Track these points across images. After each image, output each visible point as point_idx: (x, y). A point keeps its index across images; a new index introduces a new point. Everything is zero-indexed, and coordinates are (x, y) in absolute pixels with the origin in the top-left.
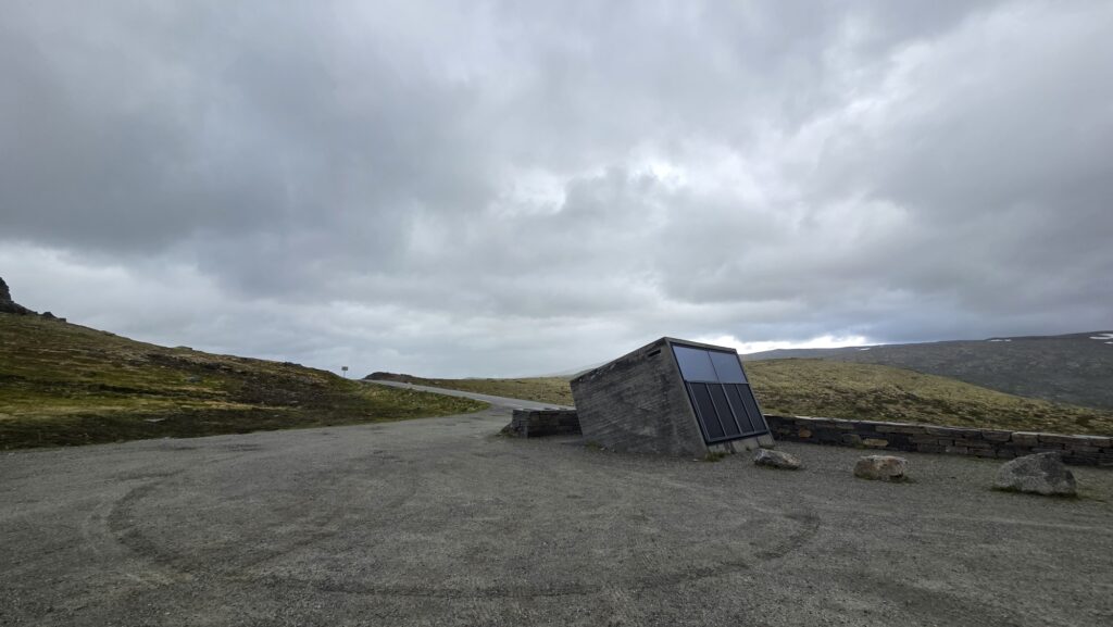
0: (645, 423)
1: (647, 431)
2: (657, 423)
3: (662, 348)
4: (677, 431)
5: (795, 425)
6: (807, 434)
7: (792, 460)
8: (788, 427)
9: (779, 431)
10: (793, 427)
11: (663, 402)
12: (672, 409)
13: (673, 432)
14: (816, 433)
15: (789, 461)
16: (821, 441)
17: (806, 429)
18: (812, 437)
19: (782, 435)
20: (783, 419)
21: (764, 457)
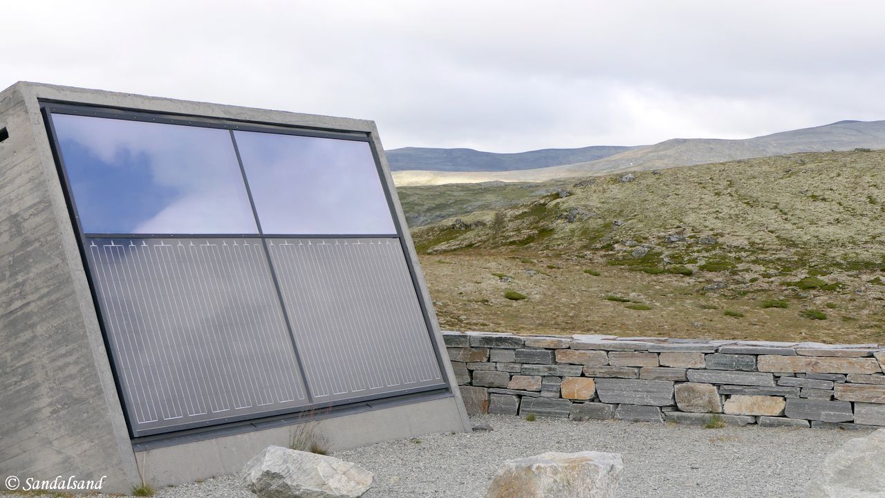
4: (50, 405)
5: (556, 363)
6: (583, 389)
7: (344, 478)
8: (538, 370)
9: (512, 385)
10: (550, 369)
11: (13, 307)
12: (40, 330)
13: (39, 410)
14: (608, 384)
15: (333, 483)
16: (620, 408)
17: (583, 375)
18: (596, 398)
19: (520, 396)
20: (524, 346)
21: (268, 473)
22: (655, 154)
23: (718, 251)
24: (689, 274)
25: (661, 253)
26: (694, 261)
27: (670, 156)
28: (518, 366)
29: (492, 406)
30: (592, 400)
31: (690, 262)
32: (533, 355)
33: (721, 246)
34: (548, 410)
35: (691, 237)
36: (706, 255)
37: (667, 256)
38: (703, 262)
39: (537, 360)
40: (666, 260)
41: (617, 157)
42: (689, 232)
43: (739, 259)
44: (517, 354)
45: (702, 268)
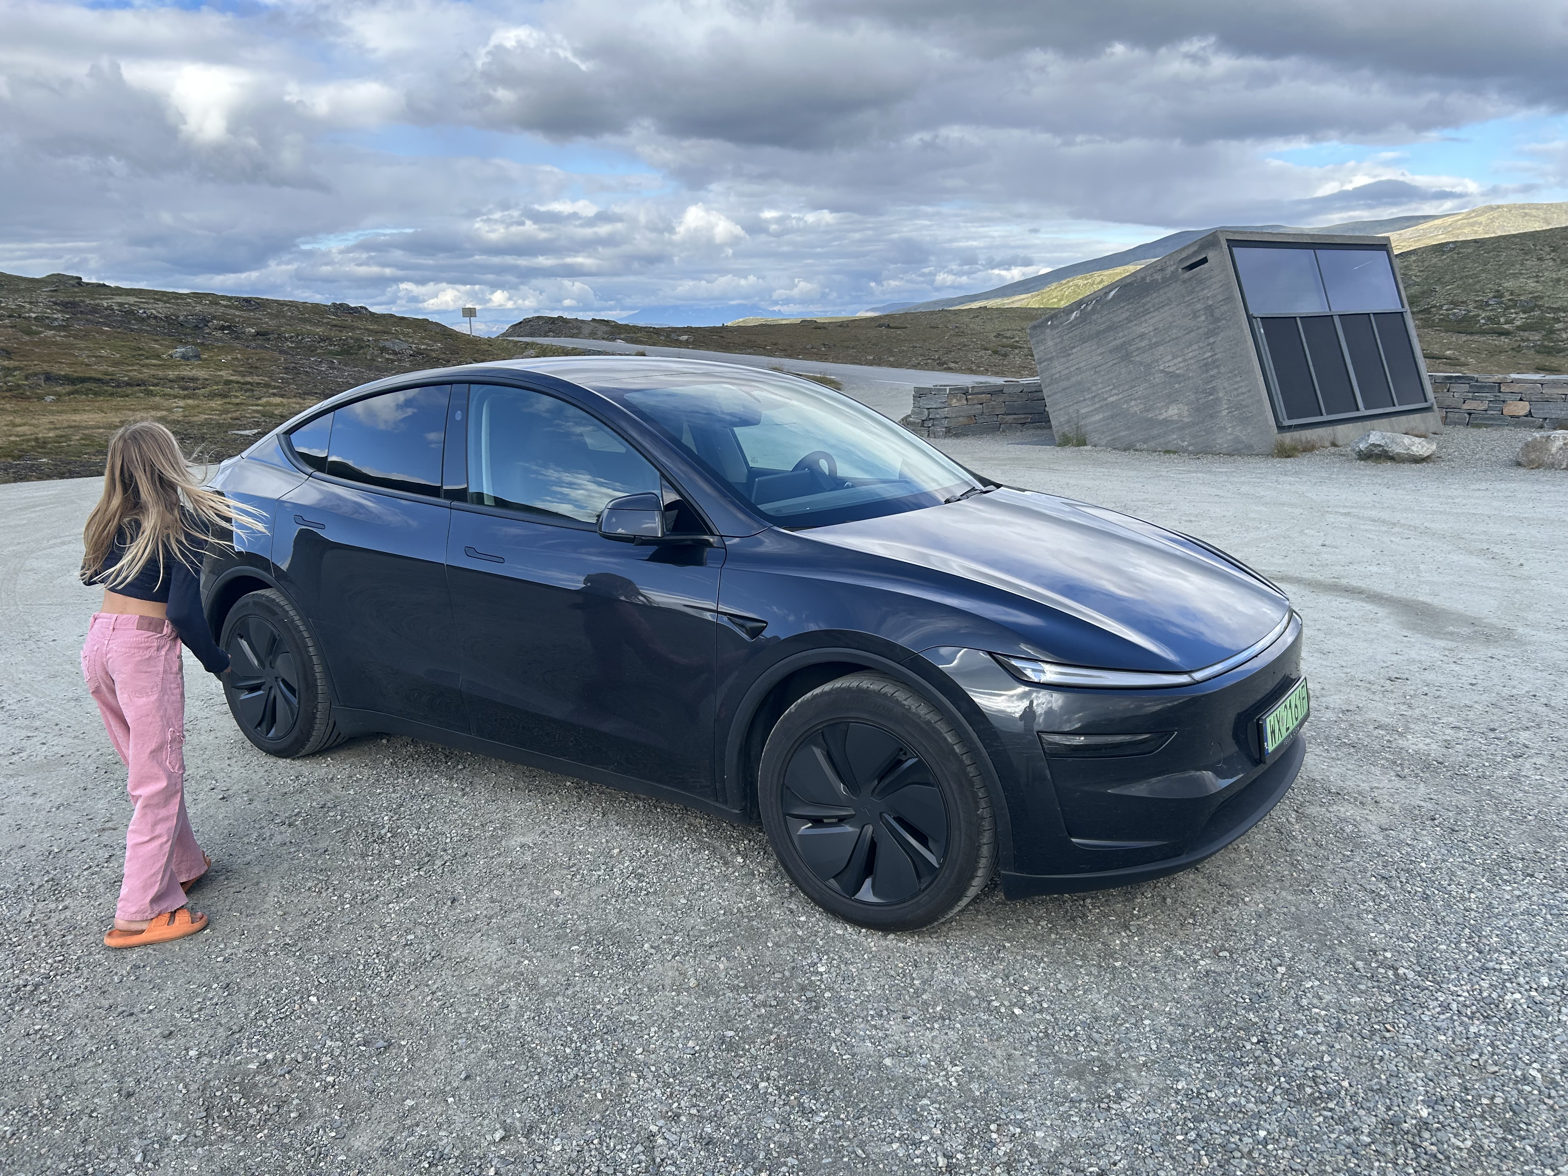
0: (1171, 399)
1: (1173, 411)
2: (1192, 397)
3: (1211, 255)
4: (1227, 409)
5: (1500, 392)
6: (1522, 409)
7: (1420, 446)
8: (1486, 397)
9: (1465, 407)
10: (1495, 396)
11: (1205, 356)
12: (1223, 369)
13: (1220, 411)
14: (1539, 406)
15: (1414, 448)
16: (1548, 421)
17: (1521, 400)
18: (1530, 414)
19: (1470, 414)
20: (1477, 381)
21: (1373, 445)
22: (1465, 221)
23: (1537, 313)
24: (1506, 333)
25: (1478, 315)
26: (1511, 322)
27: (1481, 223)
28: (1470, 394)
29: (1448, 420)
30: (1526, 416)
31: (1506, 323)
32: (1484, 387)
33: (1539, 307)
34: (1491, 422)
35: (1510, 300)
36: (1524, 316)
37: (1483, 318)
38: (1518, 323)
39: (1486, 390)
40: (1483, 321)
41: (1425, 226)
42: (1507, 296)
43: (1557, 320)
44: (1471, 387)
45: (1519, 328)
